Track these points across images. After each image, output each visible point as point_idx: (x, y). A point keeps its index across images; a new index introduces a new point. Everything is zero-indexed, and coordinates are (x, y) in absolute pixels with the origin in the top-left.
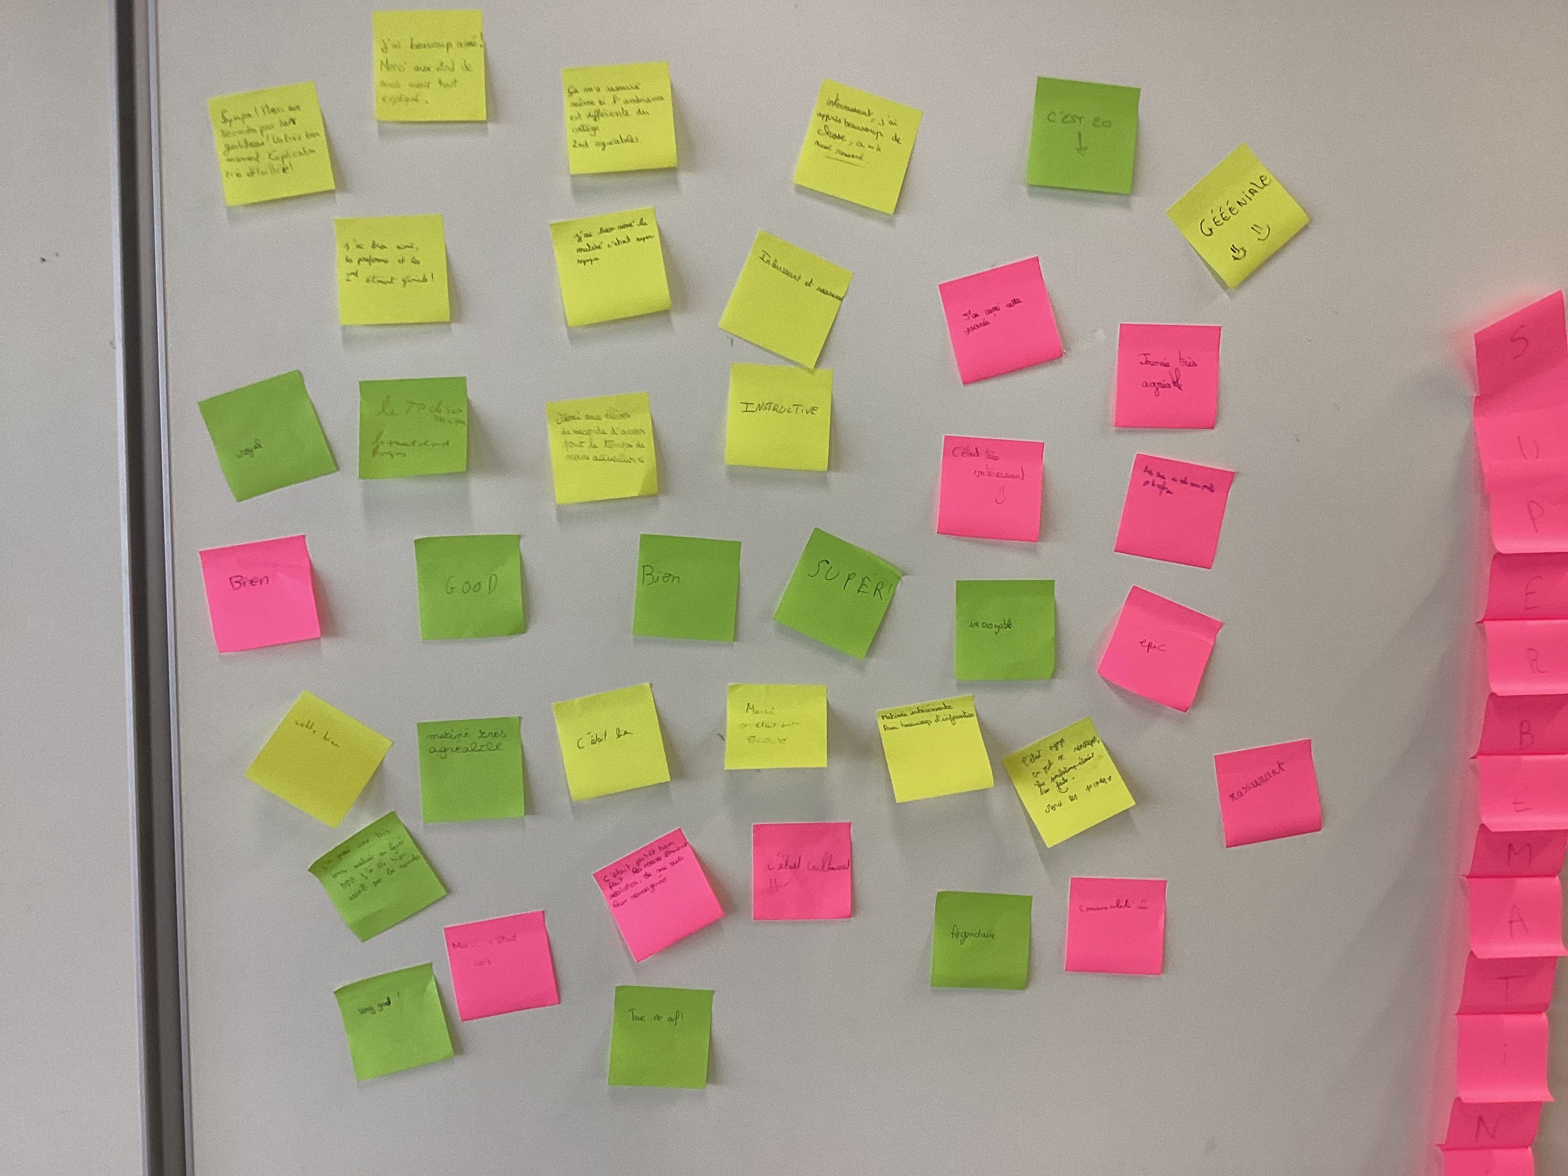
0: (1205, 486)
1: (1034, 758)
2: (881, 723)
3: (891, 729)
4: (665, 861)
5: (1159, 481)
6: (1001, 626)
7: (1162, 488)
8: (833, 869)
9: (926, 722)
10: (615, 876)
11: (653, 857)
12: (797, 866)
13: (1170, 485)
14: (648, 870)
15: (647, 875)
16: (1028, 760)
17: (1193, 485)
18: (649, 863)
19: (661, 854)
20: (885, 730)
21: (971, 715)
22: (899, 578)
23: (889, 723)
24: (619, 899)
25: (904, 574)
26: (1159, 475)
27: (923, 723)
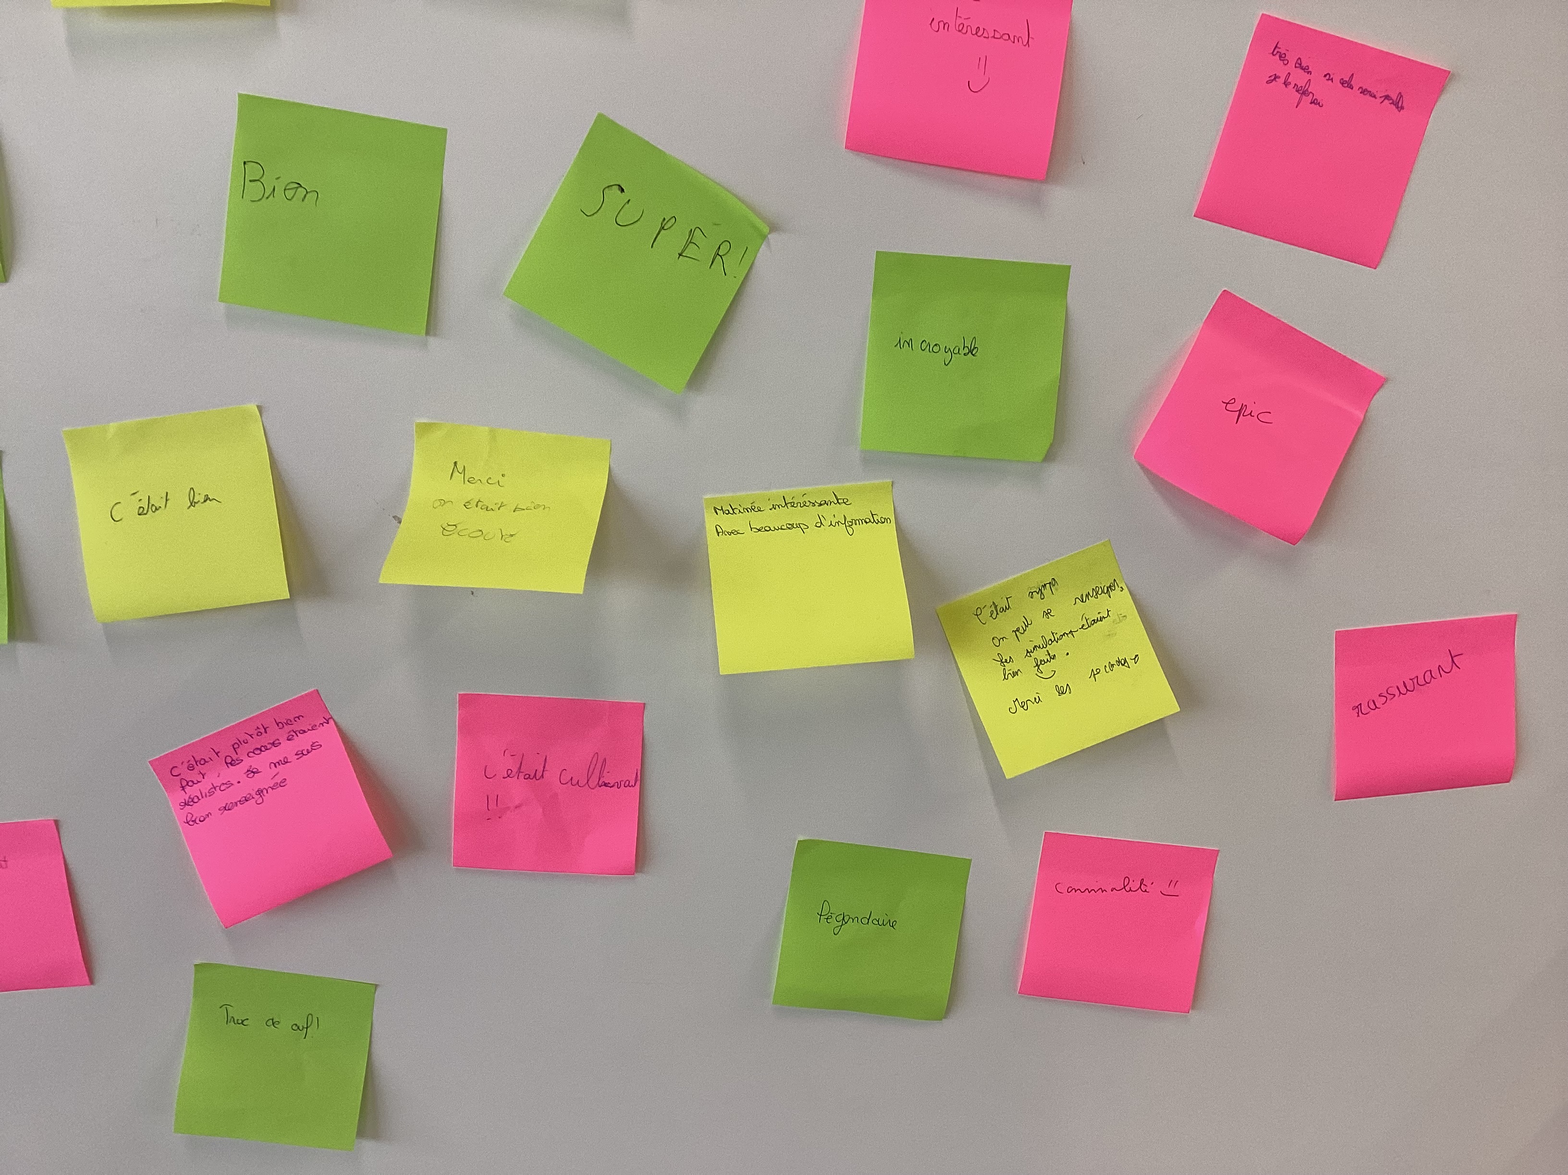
0: (1387, 97)
1: (997, 610)
2: (711, 521)
3: (730, 534)
4: (287, 749)
5: (1298, 77)
6: (956, 351)
7: (1304, 92)
8: (606, 785)
9: (799, 526)
10: (191, 768)
11: (265, 740)
12: (539, 775)
13: (1319, 87)
14: (255, 761)
15: (252, 772)
16: (986, 612)
17: (1364, 92)
18: (257, 749)
19: (282, 735)
20: (718, 533)
21: (885, 520)
22: (764, 237)
23: (727, 522)
24: (197, 810)
25: (774, 228)
26: (1299, 65)
27: (791, 527)
